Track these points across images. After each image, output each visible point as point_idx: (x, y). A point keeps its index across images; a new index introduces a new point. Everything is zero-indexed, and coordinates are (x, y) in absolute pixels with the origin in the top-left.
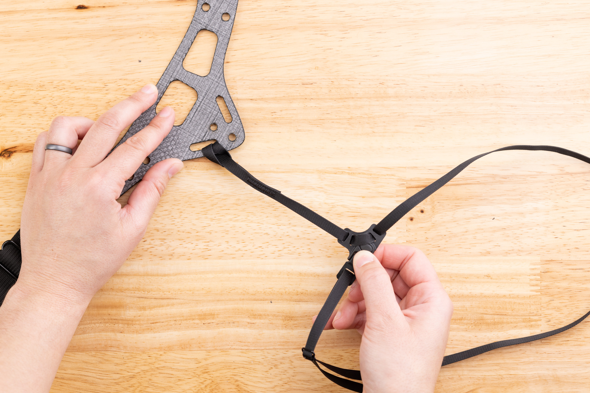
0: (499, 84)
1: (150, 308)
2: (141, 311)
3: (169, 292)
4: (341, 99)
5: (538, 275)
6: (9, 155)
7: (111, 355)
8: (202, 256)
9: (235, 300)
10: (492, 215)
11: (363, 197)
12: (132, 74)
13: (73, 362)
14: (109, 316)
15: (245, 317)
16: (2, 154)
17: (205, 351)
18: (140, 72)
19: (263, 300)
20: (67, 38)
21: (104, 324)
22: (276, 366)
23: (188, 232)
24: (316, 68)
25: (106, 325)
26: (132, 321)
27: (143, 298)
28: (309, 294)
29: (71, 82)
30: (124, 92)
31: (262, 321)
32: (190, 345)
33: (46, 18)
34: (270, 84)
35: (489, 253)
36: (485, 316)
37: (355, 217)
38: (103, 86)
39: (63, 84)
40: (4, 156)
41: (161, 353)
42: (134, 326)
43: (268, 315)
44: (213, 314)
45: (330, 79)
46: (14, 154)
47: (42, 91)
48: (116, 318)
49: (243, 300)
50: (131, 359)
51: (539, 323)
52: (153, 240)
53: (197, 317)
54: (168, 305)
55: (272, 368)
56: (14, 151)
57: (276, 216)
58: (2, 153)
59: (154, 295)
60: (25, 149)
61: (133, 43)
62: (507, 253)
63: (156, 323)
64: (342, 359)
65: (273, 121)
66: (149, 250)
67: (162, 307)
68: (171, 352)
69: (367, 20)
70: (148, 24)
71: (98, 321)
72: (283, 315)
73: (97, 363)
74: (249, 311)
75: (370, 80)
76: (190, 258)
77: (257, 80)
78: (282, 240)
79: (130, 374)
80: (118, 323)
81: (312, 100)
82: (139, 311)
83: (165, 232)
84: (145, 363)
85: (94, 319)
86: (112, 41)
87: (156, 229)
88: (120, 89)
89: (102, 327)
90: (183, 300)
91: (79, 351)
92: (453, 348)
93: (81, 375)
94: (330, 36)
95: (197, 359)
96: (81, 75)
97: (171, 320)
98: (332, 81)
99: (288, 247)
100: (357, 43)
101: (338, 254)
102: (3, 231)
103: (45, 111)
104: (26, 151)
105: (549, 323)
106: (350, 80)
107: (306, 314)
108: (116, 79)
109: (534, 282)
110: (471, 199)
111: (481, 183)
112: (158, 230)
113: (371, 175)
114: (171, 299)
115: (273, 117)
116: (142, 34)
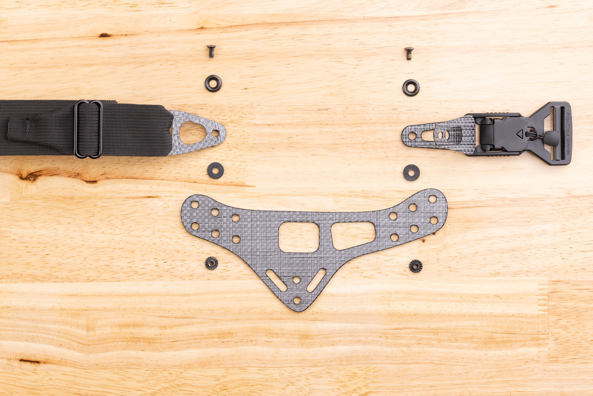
1: (170, 327)
2: (162, 330)
3: (189, 312)
4: (355, 124)
5: (546, 295)
6: (35, 179)
7: (133, 373)
8: (221, 277)
9: (253, 319)
10: (501, 237)
12: (153, 100)
13: (96, 380)
14: (131, 334)
15: (262, 336)
16: (28, 178)
17: (224, 369)
19: (280, 319)
20: (90, 65)
21: (127, 343)
22: (292, 383)
24: (331, 94)
25: (129, 344)
26: (154, 340)
27: (164, 317)
28: (324, 313)
31: (279, 340)
32: (210, 363)
33: (70, 46)
34: (287, 110)
35: (498, 274)
36: (494, 334)
37: (368, 239)
40: (30, 180)
41: (182, 370)
42: (155, 344)
43: (285, 334)
44: (231, 333)
45: (344, 105)
46: (40, 178)
48: (138, 336)
49: (261, 319)
50: (152, 376)
51: (547, 341)
52: (174, 261)
53: (216, 336)
54: (188, 324)
55: (288, 385)
56: (39, 174)
57: (292, 238)
58: (27, 176)
59: (174, 314)
60: (49, 173)
61: (155, 70)
62: (516, 274)
63: (176, 341)
64: (356, 376)
65: (289, 146)
66: (170, 271)
67: (183, 325)
68: (191, 369)
69: (381, 48)
70: (169, 52)
71: (121, 339)
72: (299, 334)
73: (119, 380)
74: (267, 330)
75: (383, 106)
76: (209, 278)
77: (274, 106)
79: (151, 391)
80: (140, 342)
81: (327, 126)
82: (160, 330)
83: (185, 253)
84: (166, 381)
85: (117, 337)
86: (135, 68)
87: (177, 250)
89: (124, 345)
90: (203, 319)
91: (102, 369)
92: (464, 365)
93: (104, 392)
94: (345, 63)
95: (216, 377)
97: (191, 339)
98: (347, 107)
100: (371, 70)
101: (352, 274)
102: (28, 252)
104: (51, 175)
105: (557, 341)
106: (364, 106)
107: (322, 333)
109: (542, 302)
110: (481, 221)
111: (490, 206)
112: (178, 252)
113: (384, 198)
114: (191, 318)
115: (289, 142)
116: (163, 61)
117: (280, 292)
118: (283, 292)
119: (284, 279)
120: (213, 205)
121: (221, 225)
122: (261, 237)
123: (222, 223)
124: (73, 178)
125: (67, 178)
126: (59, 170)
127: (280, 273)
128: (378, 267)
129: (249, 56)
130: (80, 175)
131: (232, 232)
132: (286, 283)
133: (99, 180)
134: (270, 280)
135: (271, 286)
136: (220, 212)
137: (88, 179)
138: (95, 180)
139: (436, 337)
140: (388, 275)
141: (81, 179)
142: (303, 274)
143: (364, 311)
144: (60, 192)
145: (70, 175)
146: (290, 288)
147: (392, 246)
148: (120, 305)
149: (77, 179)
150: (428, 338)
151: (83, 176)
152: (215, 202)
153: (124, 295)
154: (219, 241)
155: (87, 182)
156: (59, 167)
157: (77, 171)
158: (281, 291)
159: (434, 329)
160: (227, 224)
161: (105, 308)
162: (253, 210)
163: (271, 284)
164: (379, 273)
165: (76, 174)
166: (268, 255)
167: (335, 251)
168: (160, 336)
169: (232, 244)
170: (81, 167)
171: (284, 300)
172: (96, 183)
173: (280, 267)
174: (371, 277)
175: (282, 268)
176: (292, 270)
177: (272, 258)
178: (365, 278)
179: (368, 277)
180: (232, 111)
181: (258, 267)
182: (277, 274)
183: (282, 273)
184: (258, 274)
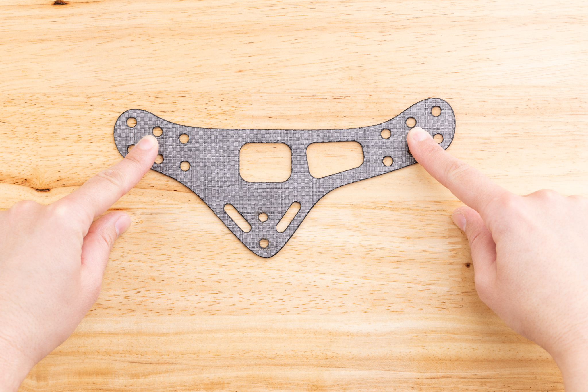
0: (576, 98)
1: (144, 376)
2: (133, 379)
3: (168, 356)
4: (380, 116)
8: (209, 311)
9: (249, 365)
11: (408, 238)
12: (122, 85)
14: (94, 385)
15: (262, 386)
18: (131, 84)
19: (285, 366)
20: (42, 41)
23: (192, 282)
24: (349, 78)
27: (135, 363)
28: (341, 358)
29: (48, 96)
30: (112, 108)
33: (16, 17)
34: (293, 98)
37: (398, 263)
38: (86, 100)
39: (37, 98)
43: (290, 384)
44: (222, 382)
45: (367, 92)
47: (11, 107)
48: (102, 387)
49: (259, 365)
52: (148, 291)
53: (202, 387)
54: (166, 372)
57: (300, 261)
59: (149, 359)
61: (124, 47)
66: (143, 304)
67: (160, 373)
69: (413, 19)
70: (142, 24)
72: (309, 384)
74: (267, 379)
75: (416, 93)
76: (193, 313)
77: (277, 93)
78: (308, 291)
81: (345, 118)
82: (131, 379)
83: (163, 281)
85: (76, 389)
86: (99, 44)
87: (152, 277)
88: (107, 104)
90: (185, 366)
94: (368, 39)
96: (59, 87)
98: (370, 94)
99: (314, 299)
100: (400, 48)
101: (376, 308)
103: (15, 131)
106: (392, 93)
107: (337, 383)
108: (103, 92)
112: (154, 279)
113: (417, 210)
114: (170, 364)
116: (134, 36)
117: (241, 233)
118: (245, 233)
119: (247, 216)
120: (154, 122)
121: (166, 148)
122: (216, 163)
123: (167, 145)
124: (20, 185)
125: (12, 185)
126: (2, 175)
127: (242, 208)
128: (410, 299)
129: (244, 29)
130: (28, 181)
131: (179, 157)
132: (250, 221)
133: (52, 188)
134: (229, 218)
135: (230, 225)
136: (164, 131)
137: (39, 187)
138: (47, 187)
139: (485, 388)
140: (422, 309)
141: (29, 186)
142: (272, 210)
143: (392, 354)
144: (3, 202)
145: (15, 181)
146: (254, 228)
147: (385, 172)
148: (79, 347)
149: (24, 187)
150: (474, 389)
151: (32, 182)
152: (157, 119)
153: (85, 335)
154: (163, 168)
155: (37, 190)
156: (2, 171)
157: (25, 177)
158: (243, 232)
159: (481, 378)
160: (173, 147)
161: (60, 351)
162: (207, 128)
163: (230, 223)
164: (410, 306)
165: (23, 179)
166: (225, 185)
167: (311, 179)
168: (131, 387)
169: (179, 172)
170: (30, 172)
171: (247, 243)
172: (49, 192)
173: (242, 201)
174: (401, 312)
175: (244, 202)
176: (257, 205)
177: (231, 190)
178: (393, 313)
179: (397, 312)
180: (223, 100)
181: (214, 201)
182: (238, 210)
183: (244, 208)
184: (213, 210)
